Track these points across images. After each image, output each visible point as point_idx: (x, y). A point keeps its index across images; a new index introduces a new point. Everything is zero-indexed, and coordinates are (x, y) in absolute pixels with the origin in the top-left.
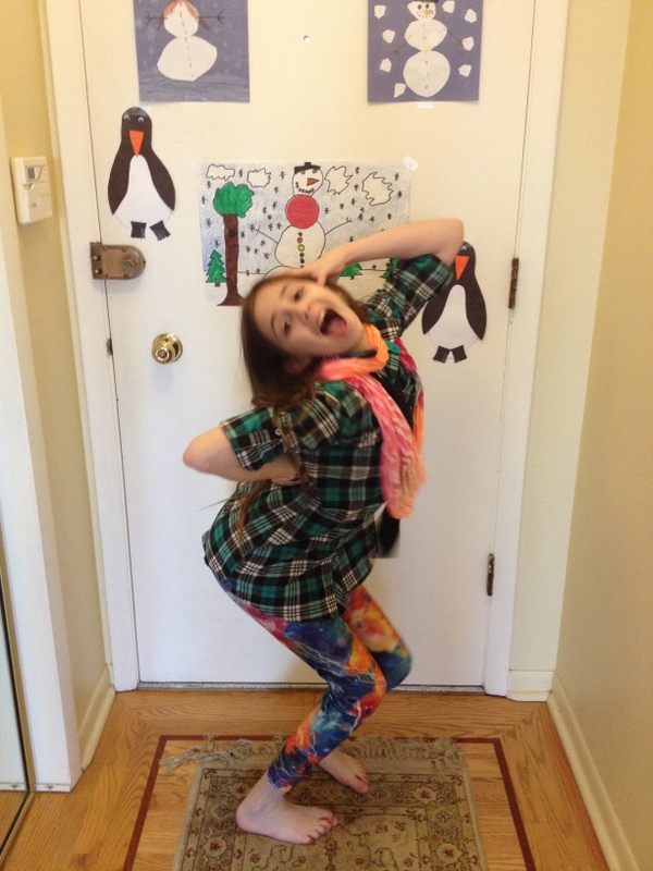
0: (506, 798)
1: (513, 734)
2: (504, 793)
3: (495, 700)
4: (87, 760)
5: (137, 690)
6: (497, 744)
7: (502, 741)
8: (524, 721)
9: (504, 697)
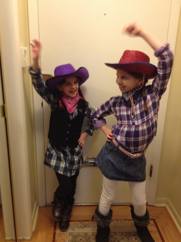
0: (160, 237)
1: (158, 217)
2: (159, 235)
3: (151, 207)
4: (34, 229)
5: (46, 206)
6: (154, 220)
7: (155, 219)
8: (160, 213)
9: (153, 206)
